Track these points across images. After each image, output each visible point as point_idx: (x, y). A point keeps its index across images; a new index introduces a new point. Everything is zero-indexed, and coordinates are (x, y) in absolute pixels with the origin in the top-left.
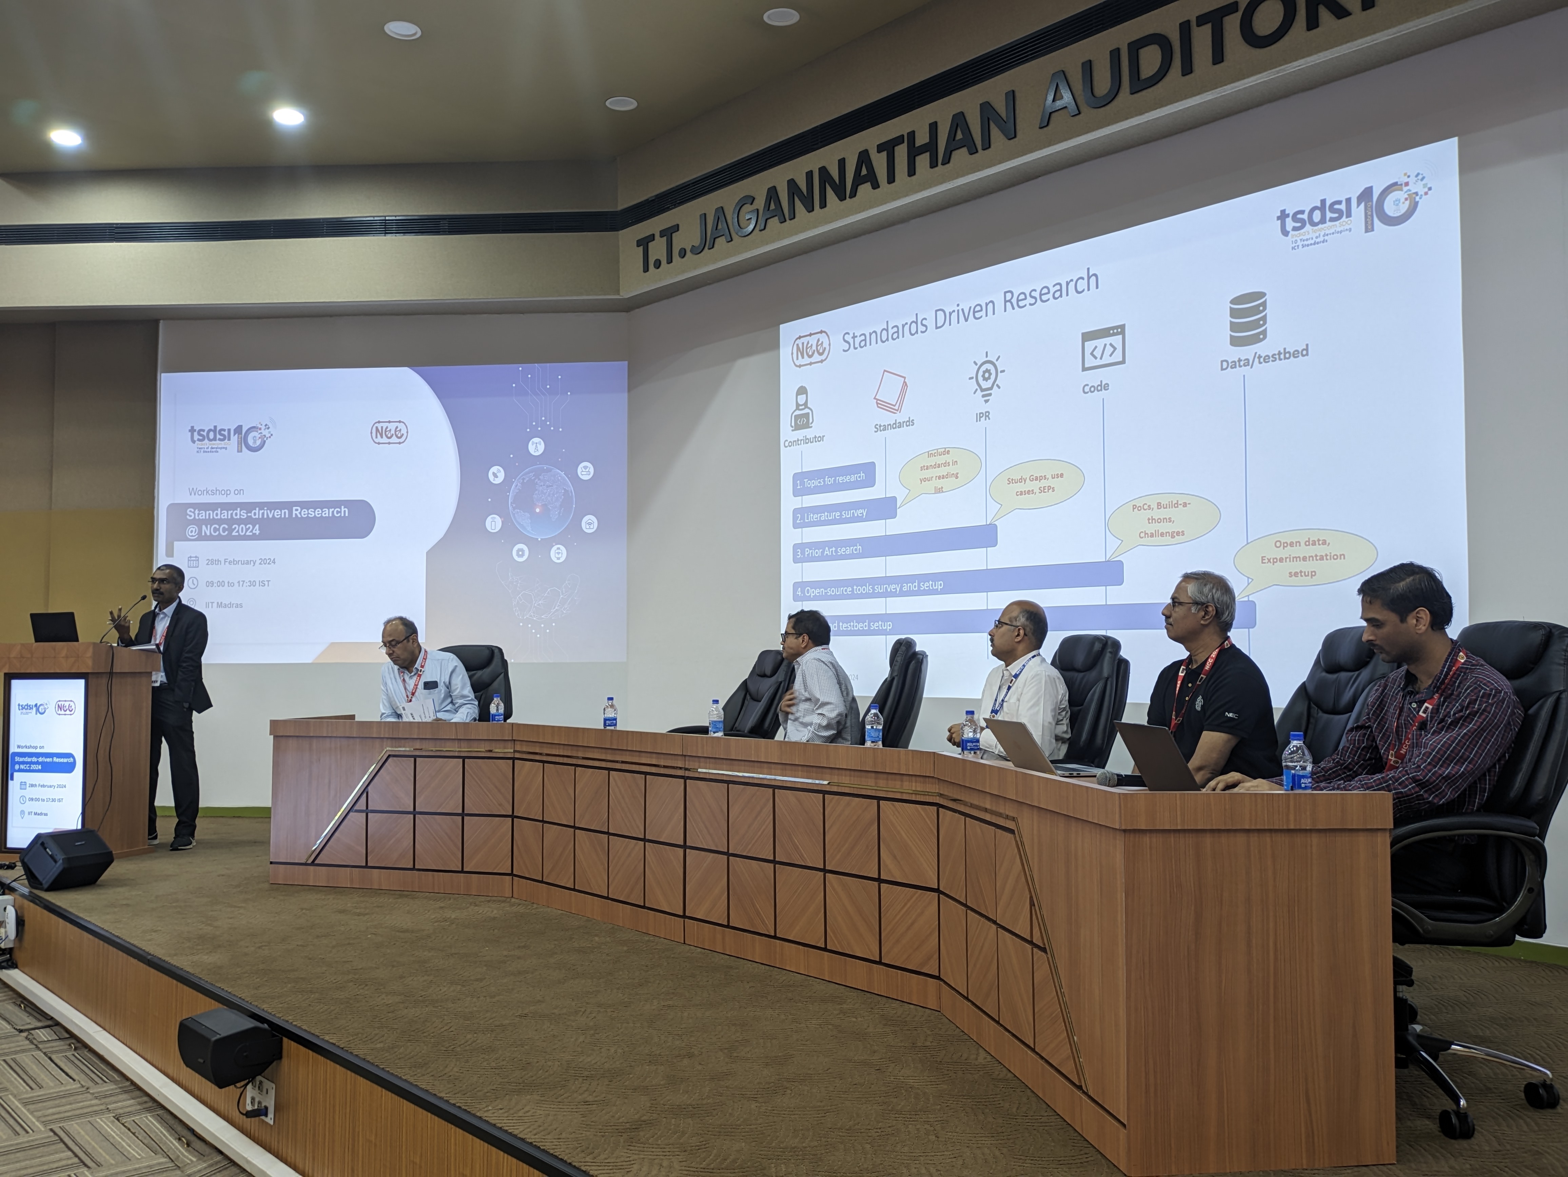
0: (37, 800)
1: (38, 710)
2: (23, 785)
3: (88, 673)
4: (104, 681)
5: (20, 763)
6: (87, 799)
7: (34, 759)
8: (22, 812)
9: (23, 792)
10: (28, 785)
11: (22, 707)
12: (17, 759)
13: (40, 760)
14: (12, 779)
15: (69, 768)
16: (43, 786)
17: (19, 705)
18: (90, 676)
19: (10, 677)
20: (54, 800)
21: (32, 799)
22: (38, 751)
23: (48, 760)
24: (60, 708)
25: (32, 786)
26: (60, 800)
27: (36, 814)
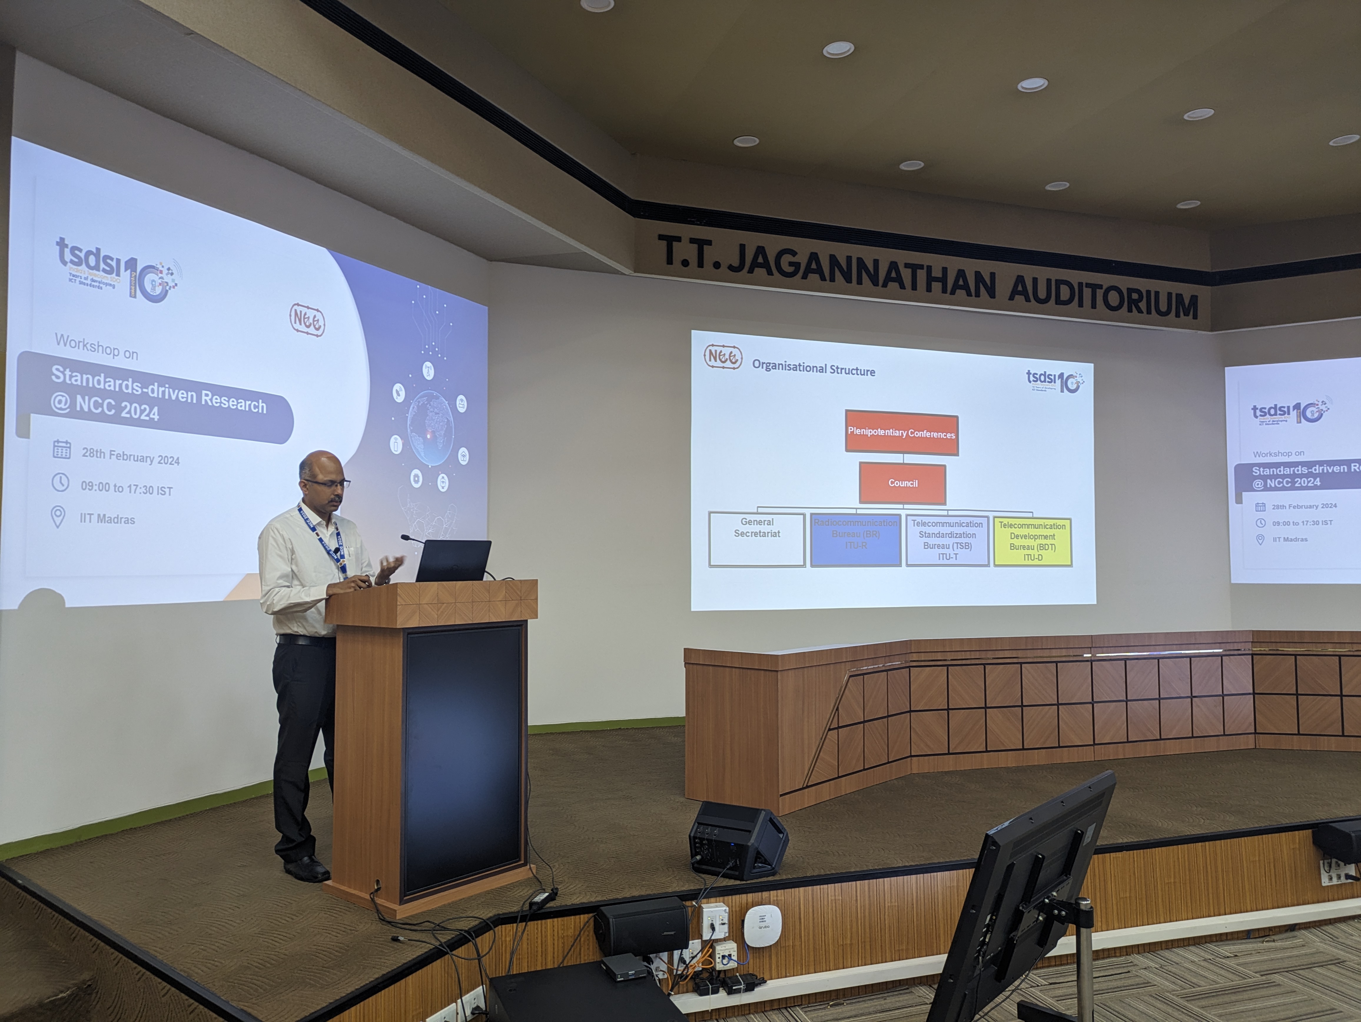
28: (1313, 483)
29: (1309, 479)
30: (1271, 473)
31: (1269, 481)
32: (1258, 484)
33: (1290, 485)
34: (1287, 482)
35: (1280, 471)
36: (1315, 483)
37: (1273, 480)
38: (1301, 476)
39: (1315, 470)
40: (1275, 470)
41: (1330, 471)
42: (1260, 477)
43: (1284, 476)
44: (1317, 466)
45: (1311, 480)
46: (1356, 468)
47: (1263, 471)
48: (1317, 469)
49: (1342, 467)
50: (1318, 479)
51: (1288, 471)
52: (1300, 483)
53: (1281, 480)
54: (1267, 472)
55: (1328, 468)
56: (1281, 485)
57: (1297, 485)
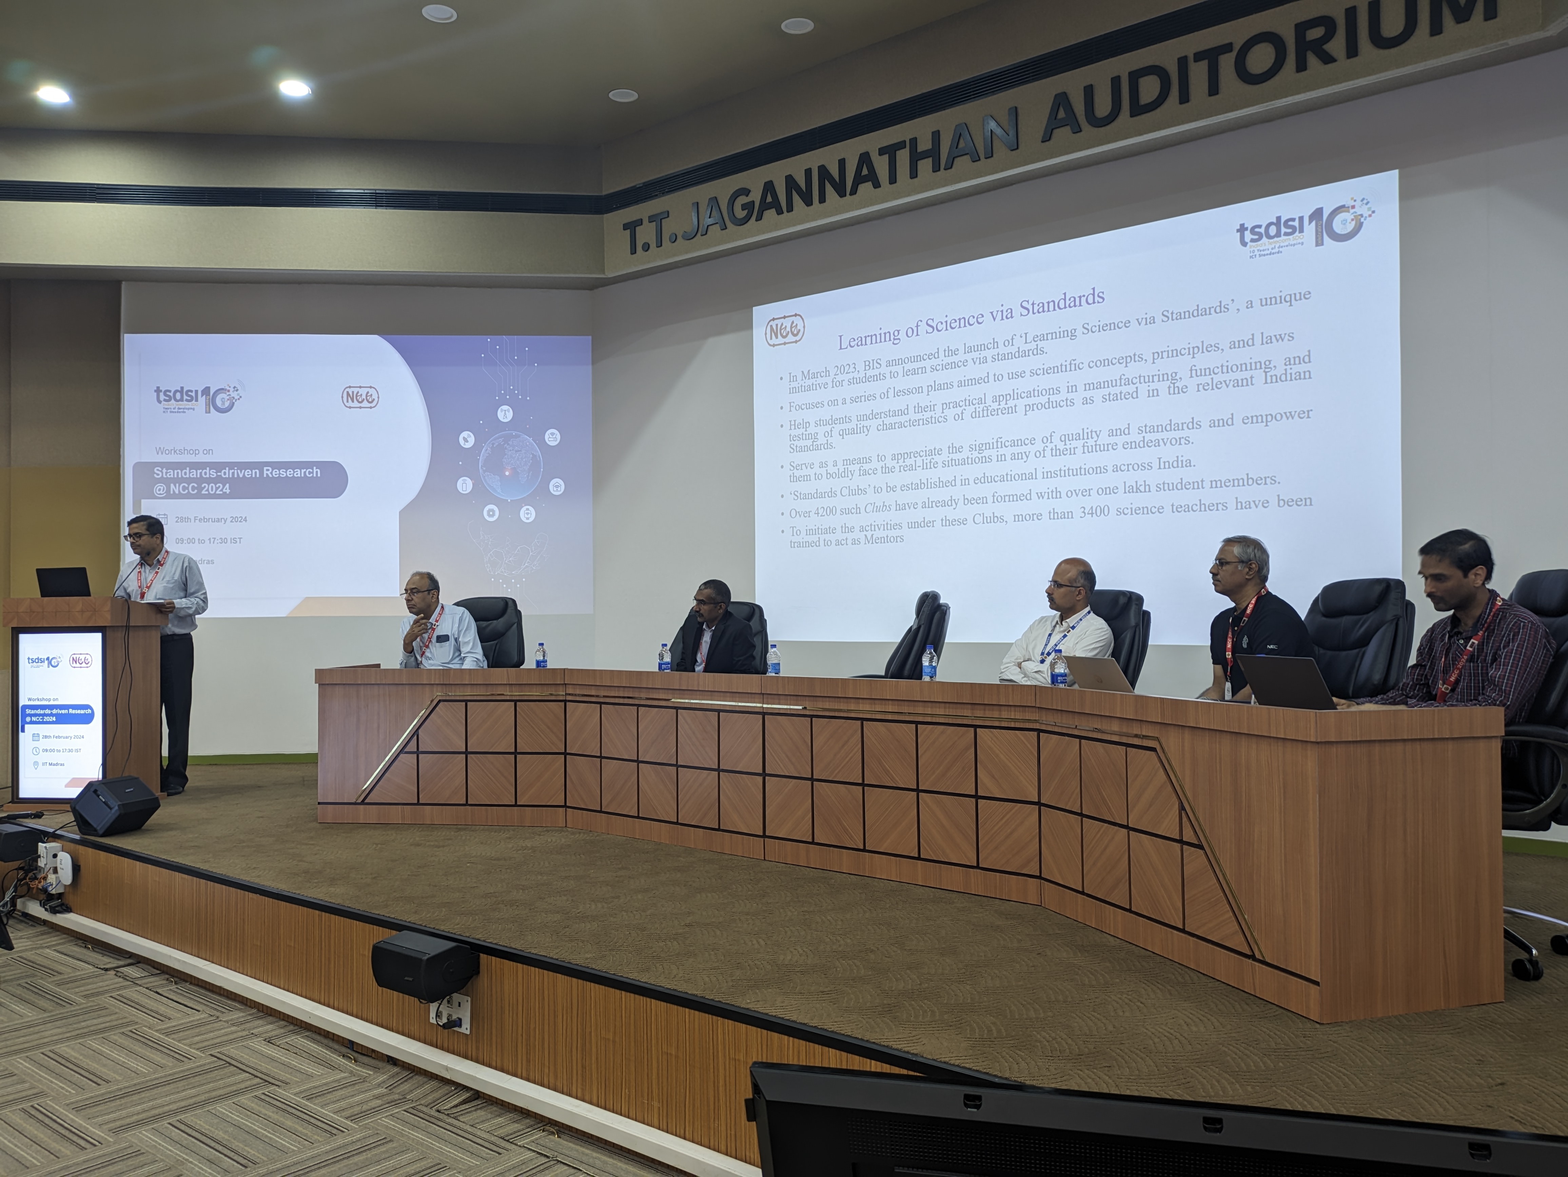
0: (52, 750)
1: (50, 663)
2: (36, 737)
3: (105, 627)
4: (120, 634)
5: (31, 715)
6: (108, 750)
7: (48, 711)
8: (36, 763)
9: (36, 744)
10: (41, 737)
11: (32, 661)
12: (28, 711)
13: (54, 711)
14: (23, 731)
15: (87, 719)
16: (59, 737)
17: (29, 659)
18: (107, 629)
19: (17, 632)
20: (70, 751)
21: (47, 750)
22: (52, 703)
23: (63, 712)
24: (75, 660)
25: (46, 737)
26: (77, 751)
27: (51, 764)
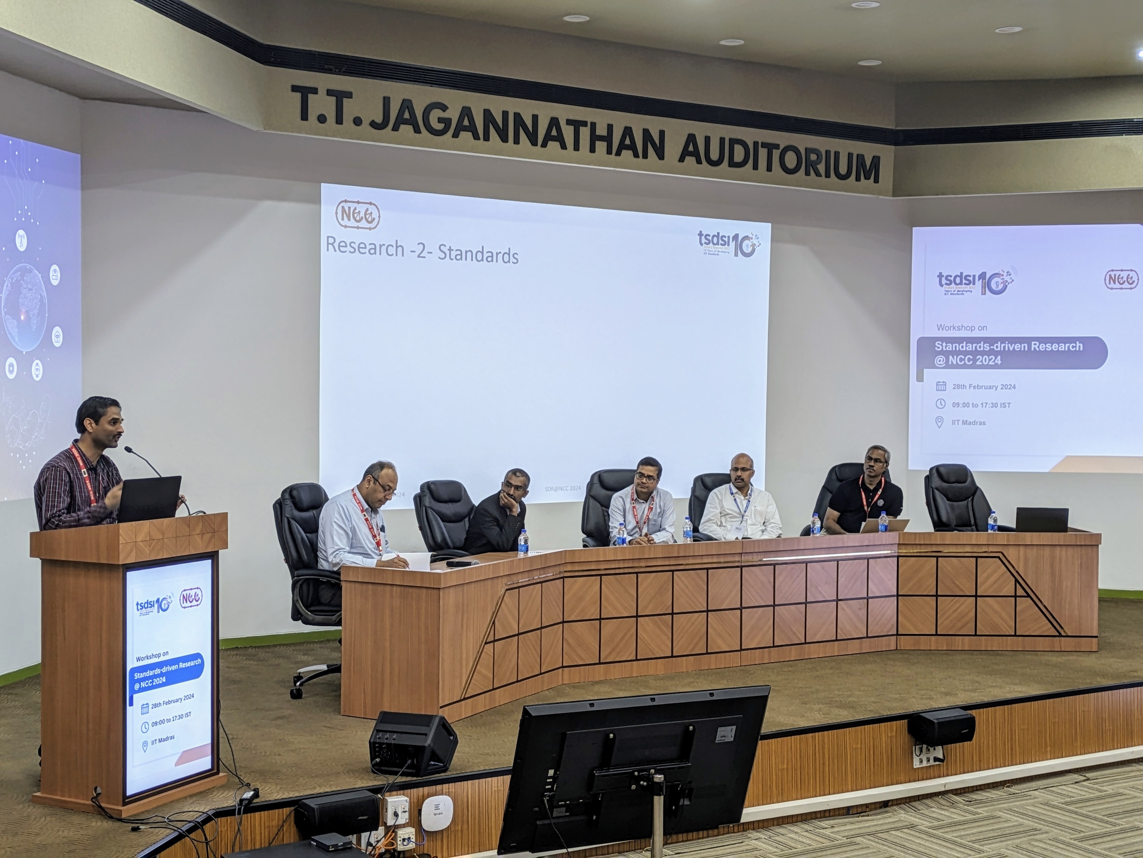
28: (994, 361)
29: (990, 357)
30: (954, 349)
31: (951, 357)
32: (940, 360)
33: (971, 362)
34: (969, 360)
35: (962, 347)
36: (996, 362)
37: (955, 357)
38: (983, 353)
39: (997, 347)
40: (957, 345)
41: (1011, 349)
42: (942, 353)
43: (966, 353)
44: (999, 343)
45: (992, 358)
46: (1036, 347)
47: (946, 346)
48: (998, 347)
49: (1023, 345)
50: (999, 357)
51: (970, 347)
52: (982, 361)
53: (963, 357)
54: (950, 347)
55: (1010, 345)
56: (963, 362)
57: (978, 363)
